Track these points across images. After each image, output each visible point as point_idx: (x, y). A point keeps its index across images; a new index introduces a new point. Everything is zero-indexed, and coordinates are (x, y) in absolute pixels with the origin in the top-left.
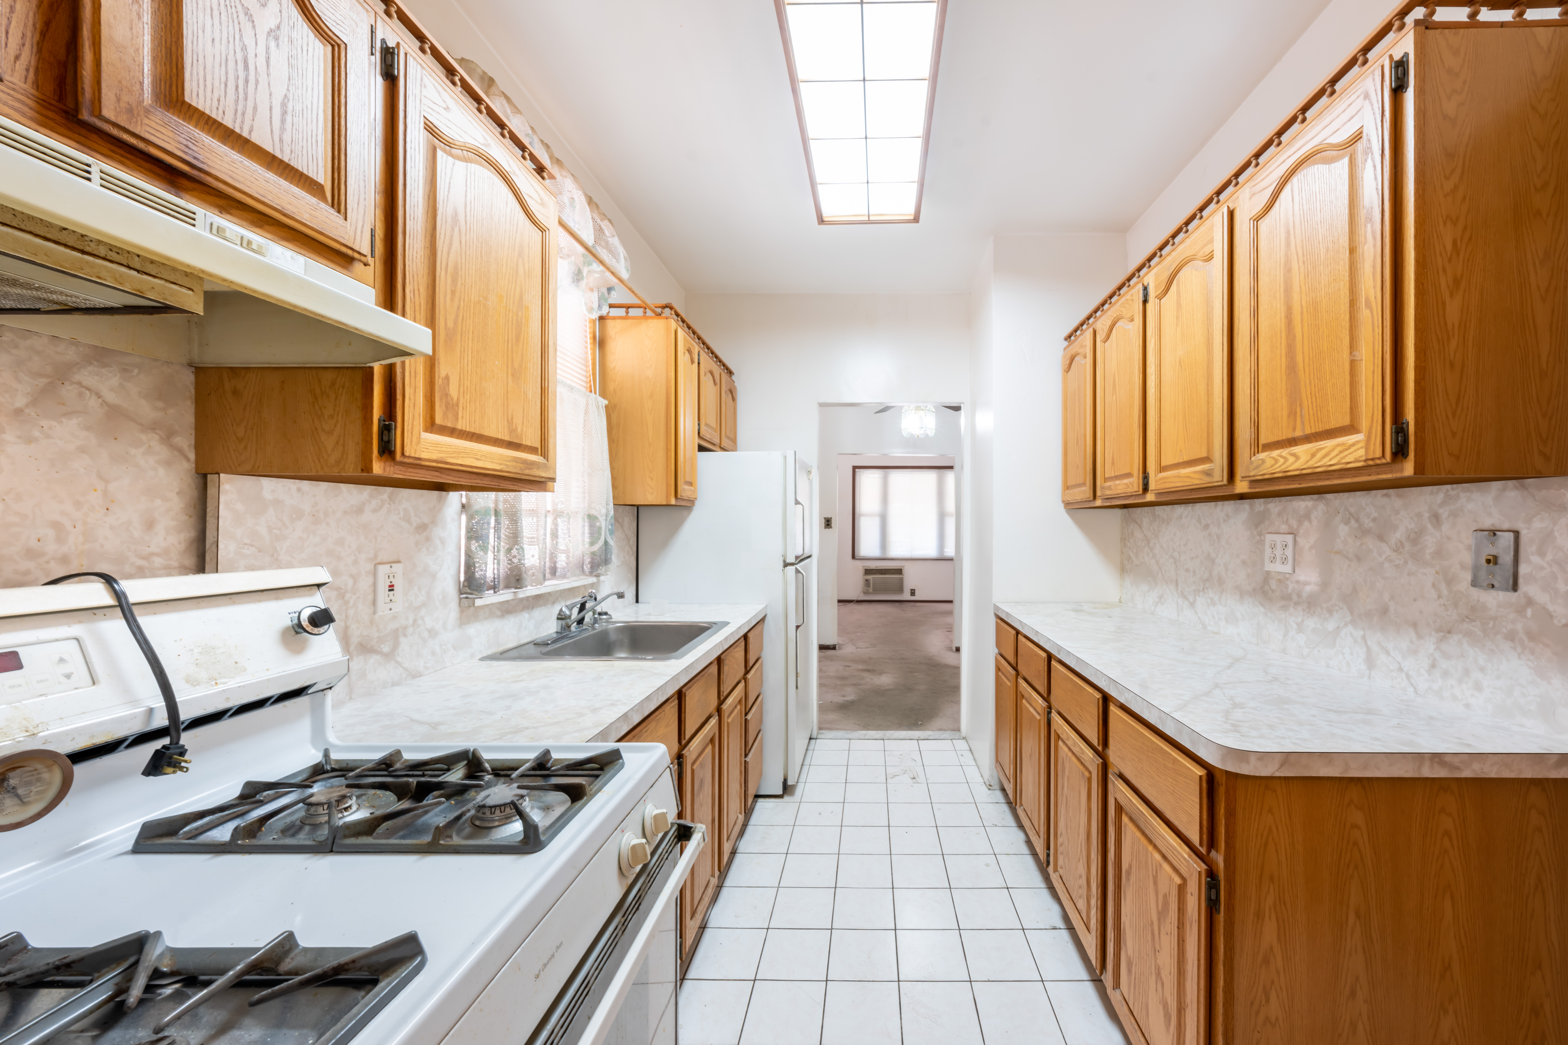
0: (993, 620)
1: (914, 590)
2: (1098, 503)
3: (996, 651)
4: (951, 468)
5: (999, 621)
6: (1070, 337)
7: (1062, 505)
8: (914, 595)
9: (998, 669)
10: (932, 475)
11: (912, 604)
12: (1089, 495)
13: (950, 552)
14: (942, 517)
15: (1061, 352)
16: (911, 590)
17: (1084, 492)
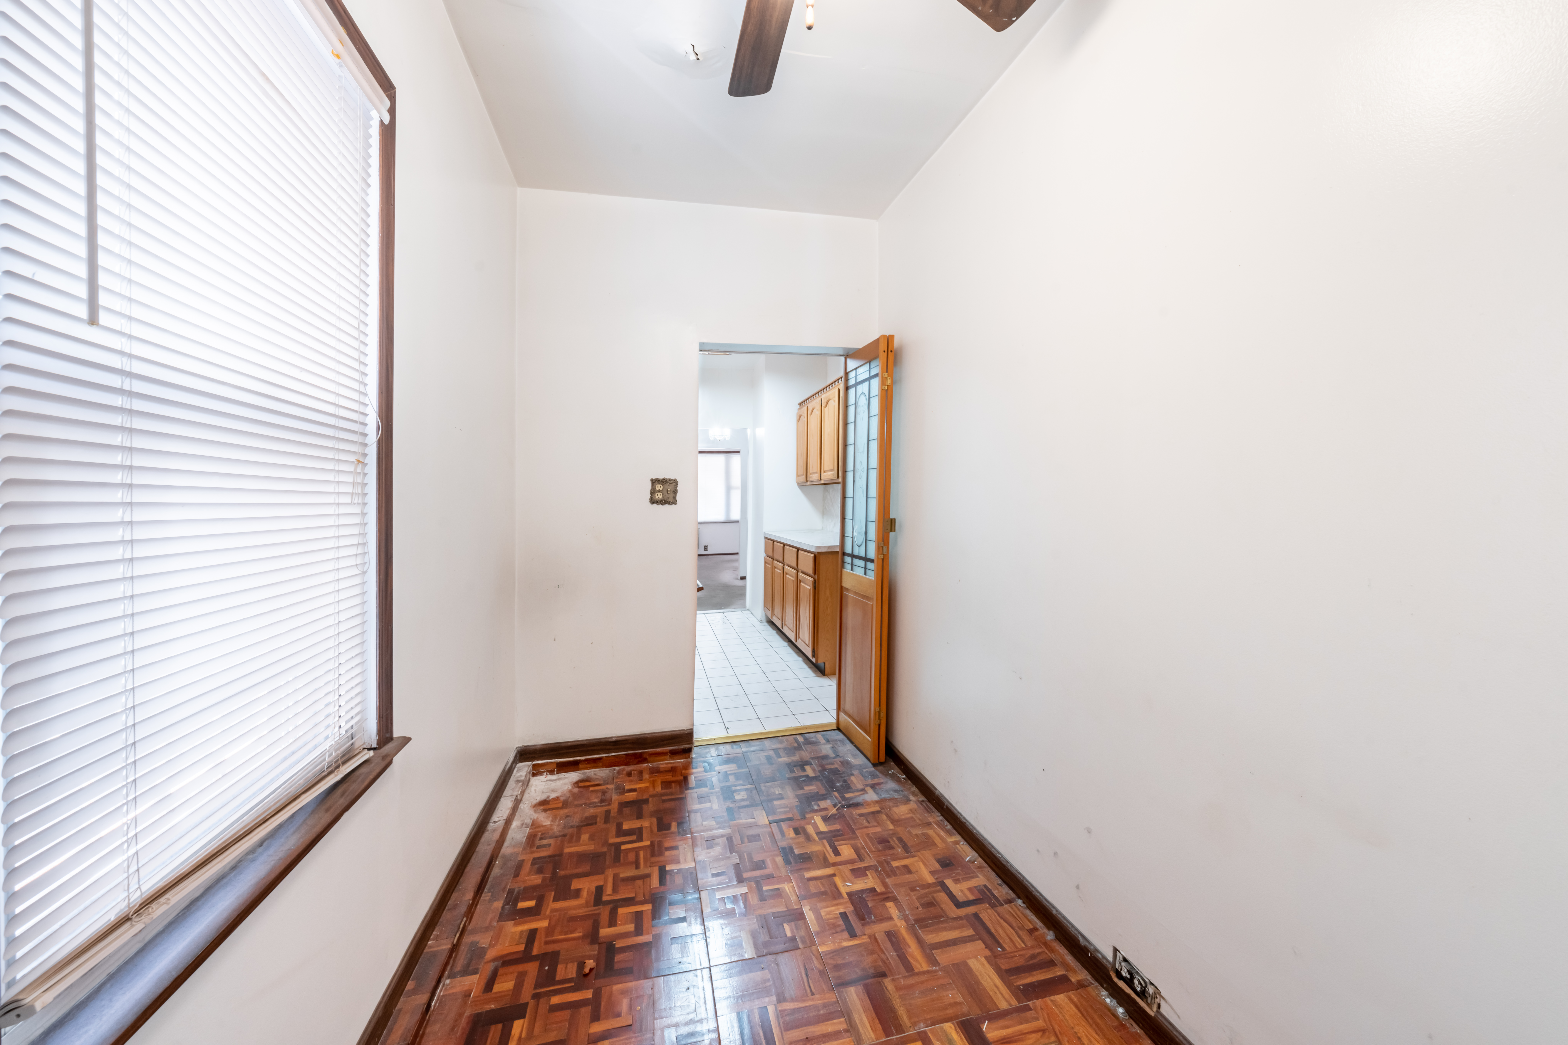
0: (763, 540)
1: (707, 546)
2: (808, 483)
3: (765, 555)
4: (738, 452)
5: (766, 540)
6: (800, 404)
7: (796, 484)
8: (707, 550)
9: (766, 563)
10: (721, 458)
11: (705, 557)
12: (805, 480)
13: (735, 515)
14: (728, 489)
15: (797, 411)
16: (705, 546)
17: (803, 478)
